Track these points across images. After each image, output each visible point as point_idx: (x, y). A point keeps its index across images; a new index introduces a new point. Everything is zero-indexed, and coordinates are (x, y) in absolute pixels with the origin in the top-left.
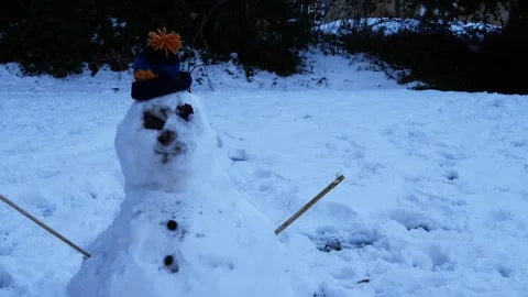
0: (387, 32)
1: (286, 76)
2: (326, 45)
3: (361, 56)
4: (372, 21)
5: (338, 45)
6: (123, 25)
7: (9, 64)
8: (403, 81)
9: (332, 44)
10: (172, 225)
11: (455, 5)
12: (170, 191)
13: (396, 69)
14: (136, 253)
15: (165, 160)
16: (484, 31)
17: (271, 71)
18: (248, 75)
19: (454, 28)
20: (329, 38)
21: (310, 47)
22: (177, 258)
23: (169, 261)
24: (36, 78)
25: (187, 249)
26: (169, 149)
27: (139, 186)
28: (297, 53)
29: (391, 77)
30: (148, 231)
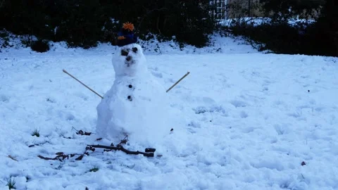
0: (255, 25)
1: (200, 47)
2: (223, 31)
3: (240, 37)
4: (247, 19)
5: (229, 32)
6: (118, 22)
7: (61, 42)
8: (261, 50)
9: (225, 31)
10: (130, 86)
11: (290, 10)
12: (130, 76)
13: (257, 44)
14: (119, 95)
15: (128, 66)
16: (306, 24)
17: (193, 45)
18: (181, 47)
19: (290, 22)
20: (225, 28)
21: (214, 33)
22: (132, 97)
23: (129, 97)
24: (74, 49)
25: (135, 94)
26: (130, 62)
27: (120, 75)
28: (207, 36)
29: (255, 48)
30: (123, 88)
